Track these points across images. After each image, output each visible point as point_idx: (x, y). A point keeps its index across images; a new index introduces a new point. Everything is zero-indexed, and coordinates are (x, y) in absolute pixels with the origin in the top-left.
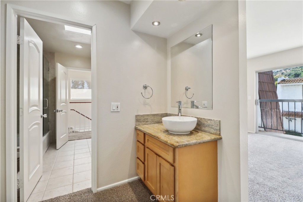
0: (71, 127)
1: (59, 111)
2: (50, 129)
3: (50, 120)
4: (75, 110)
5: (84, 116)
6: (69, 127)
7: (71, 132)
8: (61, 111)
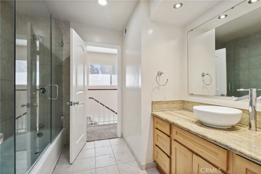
0: (89, 116)
1: (74, 104)
2: (64, 125)
3: (64, 114)
4: (93, 99)
5: (104, 106)
6: (87, 116)
7: (89, 125)
8: (77, 103)
